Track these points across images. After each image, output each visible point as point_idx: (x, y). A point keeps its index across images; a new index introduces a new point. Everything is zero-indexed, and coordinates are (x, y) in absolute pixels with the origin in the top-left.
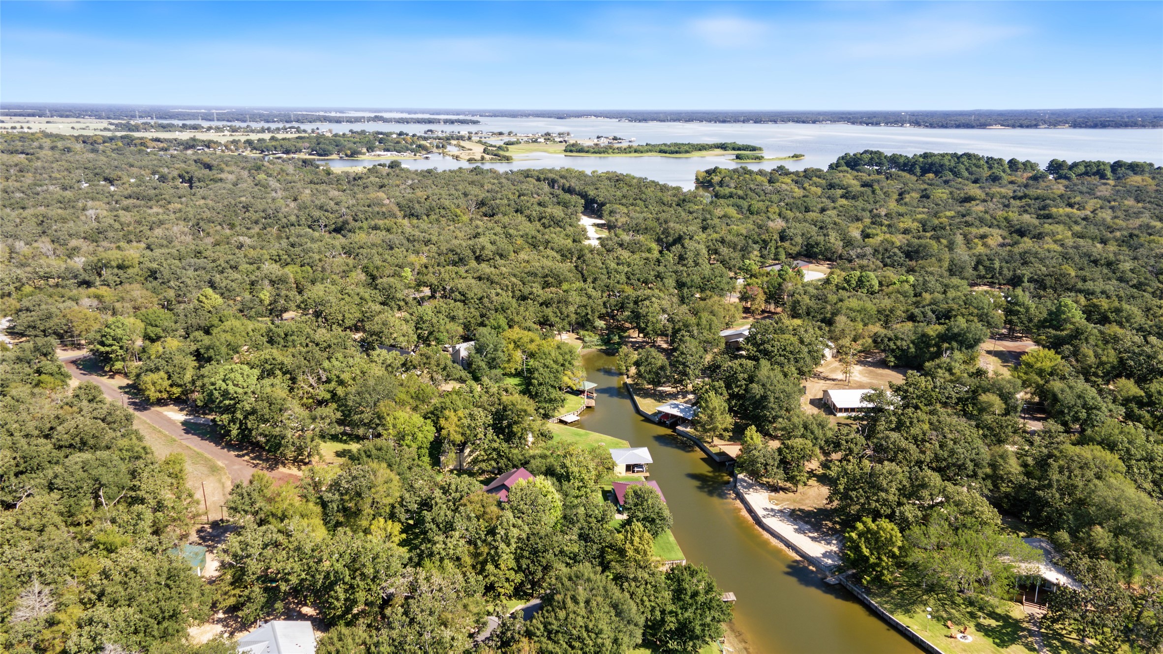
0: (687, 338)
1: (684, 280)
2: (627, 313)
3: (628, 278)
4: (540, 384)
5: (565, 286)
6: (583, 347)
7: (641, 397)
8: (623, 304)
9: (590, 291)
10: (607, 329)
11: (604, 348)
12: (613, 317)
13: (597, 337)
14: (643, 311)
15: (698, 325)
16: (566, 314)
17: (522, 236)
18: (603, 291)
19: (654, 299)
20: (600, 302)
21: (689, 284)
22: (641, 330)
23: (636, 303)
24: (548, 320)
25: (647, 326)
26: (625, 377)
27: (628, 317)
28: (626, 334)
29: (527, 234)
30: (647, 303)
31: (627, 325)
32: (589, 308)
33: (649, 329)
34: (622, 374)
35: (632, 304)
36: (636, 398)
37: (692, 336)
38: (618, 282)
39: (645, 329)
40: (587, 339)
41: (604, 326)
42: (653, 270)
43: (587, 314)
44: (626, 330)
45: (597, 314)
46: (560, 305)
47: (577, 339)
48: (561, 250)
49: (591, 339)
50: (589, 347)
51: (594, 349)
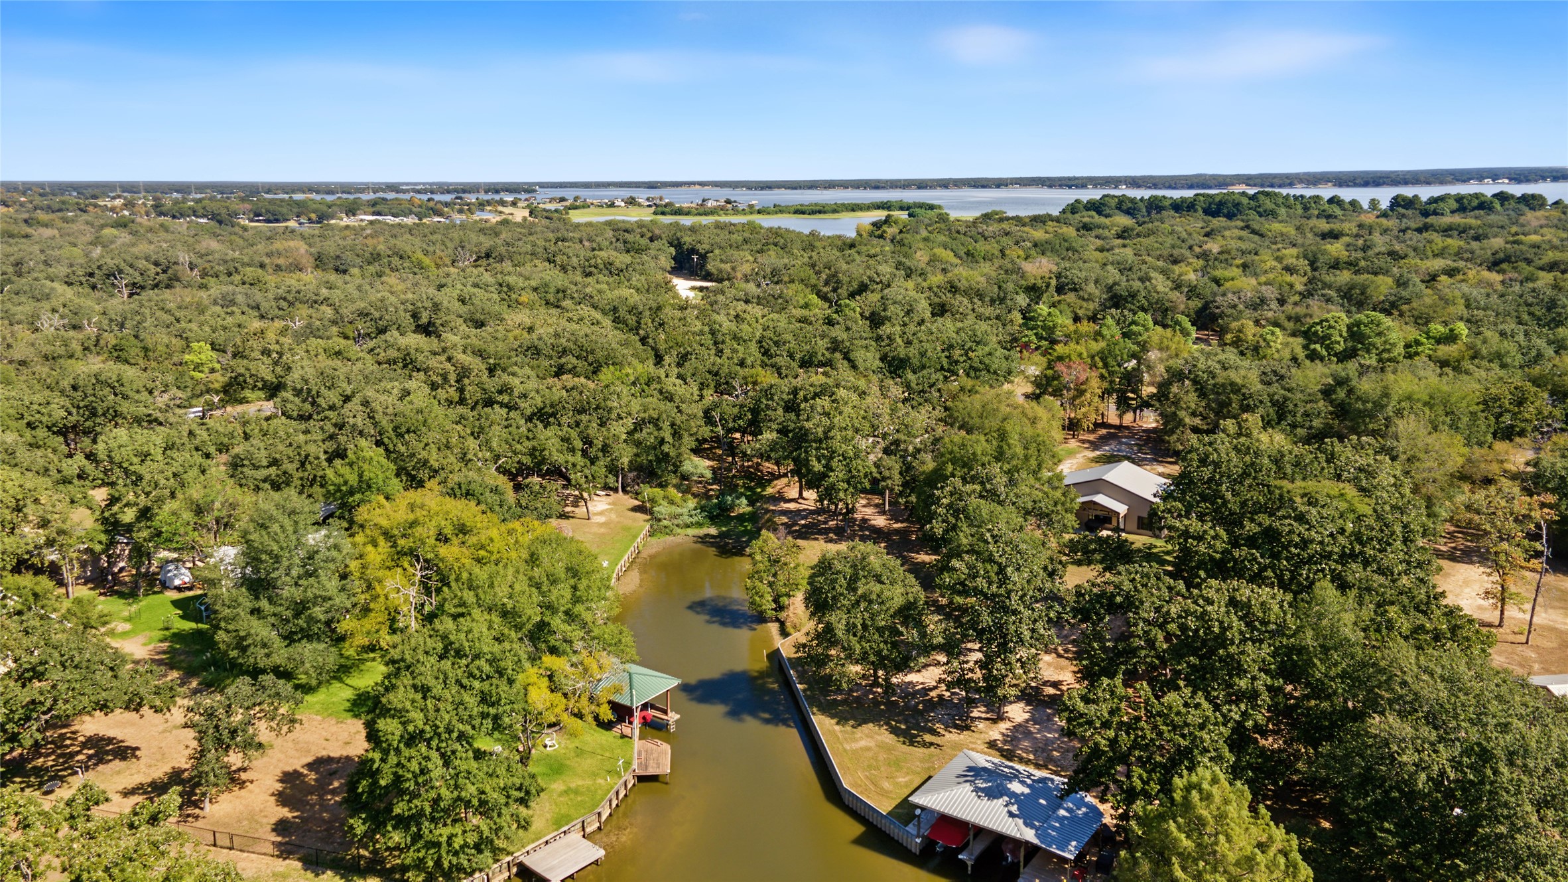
0: (974, 501)
1: (902, 352)
2: (769, 436)
3: (766, 353)
4: (411, 740)
5: (607, 375)
6: (652, 534)
7: (842, 719)
8: (755, 411)
9: (672, 384)
10: (716, 480)
11: (713, 531)
12: (731, 449)
13: (692, 503)
14: (814, 425)
15: (999, 456)
16: (599, 443)
17: (535, 289)
18: (702, 386)
19: (842, 393)
20: (697, 410)
21: (915, 361)
22: (812, 481)
23: (791, 407)
24: (543, 461)
25: (829, 468)
26: (773, 627)
27: (773, 446)
28: (769, 491)
29: (546, 285)
30: (823, 403)
31: (769, 466)
32: (666, 426)
33: (838, 474)
34: (761, 618)
35: (780, 412)
36: (822, 723)
37: (991, 495)
38: (742, 364)
39: (824, 476)
40: (663, 509)
41: (709, 474)
42: (823, 337)
43: (662, 441)
44: (765, 480)
45: (688, 442)
46: (584, 418)
47: (635, 509)
48: (615, 309)
49: (673, 509)
50: (667, 530)
51: (685, 537)
